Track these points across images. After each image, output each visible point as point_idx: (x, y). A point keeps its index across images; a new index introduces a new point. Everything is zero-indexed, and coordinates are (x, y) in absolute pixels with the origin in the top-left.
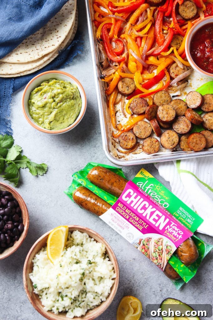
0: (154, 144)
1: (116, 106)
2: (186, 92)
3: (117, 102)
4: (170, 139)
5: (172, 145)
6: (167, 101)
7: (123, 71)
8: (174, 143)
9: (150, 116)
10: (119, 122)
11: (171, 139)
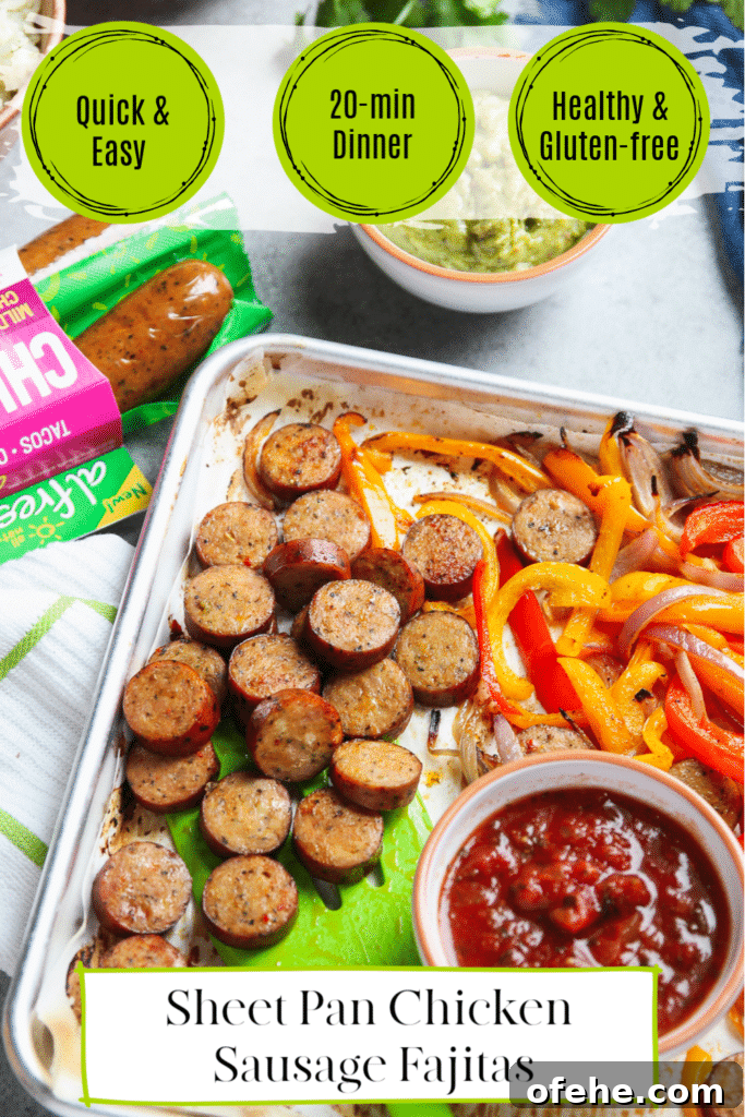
0: (237, 548)
1: (486, 480)
2: (437, 780)
3: (499, 485)
4: (229, 596)
5: (196, 598)
6: (422, 670)
7: (628, 537)
8: (202, 609)
9: (372, 567)
10: (404, 469)
11: (227, 601)
